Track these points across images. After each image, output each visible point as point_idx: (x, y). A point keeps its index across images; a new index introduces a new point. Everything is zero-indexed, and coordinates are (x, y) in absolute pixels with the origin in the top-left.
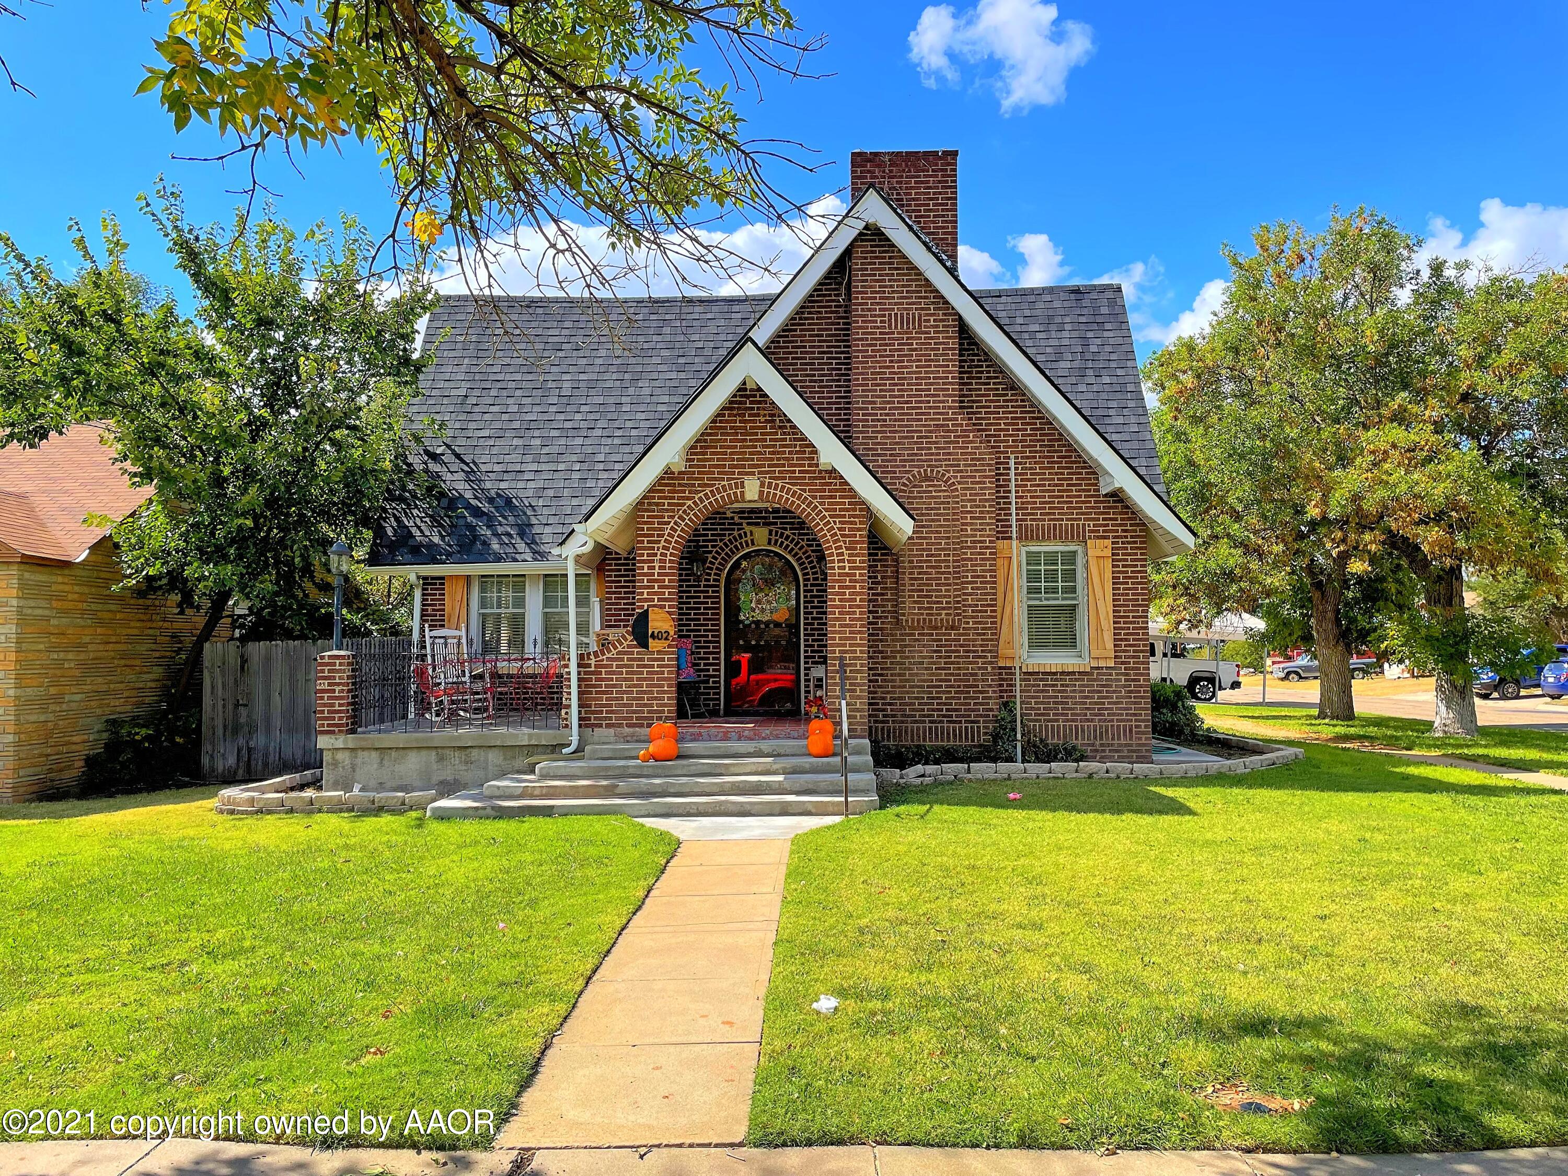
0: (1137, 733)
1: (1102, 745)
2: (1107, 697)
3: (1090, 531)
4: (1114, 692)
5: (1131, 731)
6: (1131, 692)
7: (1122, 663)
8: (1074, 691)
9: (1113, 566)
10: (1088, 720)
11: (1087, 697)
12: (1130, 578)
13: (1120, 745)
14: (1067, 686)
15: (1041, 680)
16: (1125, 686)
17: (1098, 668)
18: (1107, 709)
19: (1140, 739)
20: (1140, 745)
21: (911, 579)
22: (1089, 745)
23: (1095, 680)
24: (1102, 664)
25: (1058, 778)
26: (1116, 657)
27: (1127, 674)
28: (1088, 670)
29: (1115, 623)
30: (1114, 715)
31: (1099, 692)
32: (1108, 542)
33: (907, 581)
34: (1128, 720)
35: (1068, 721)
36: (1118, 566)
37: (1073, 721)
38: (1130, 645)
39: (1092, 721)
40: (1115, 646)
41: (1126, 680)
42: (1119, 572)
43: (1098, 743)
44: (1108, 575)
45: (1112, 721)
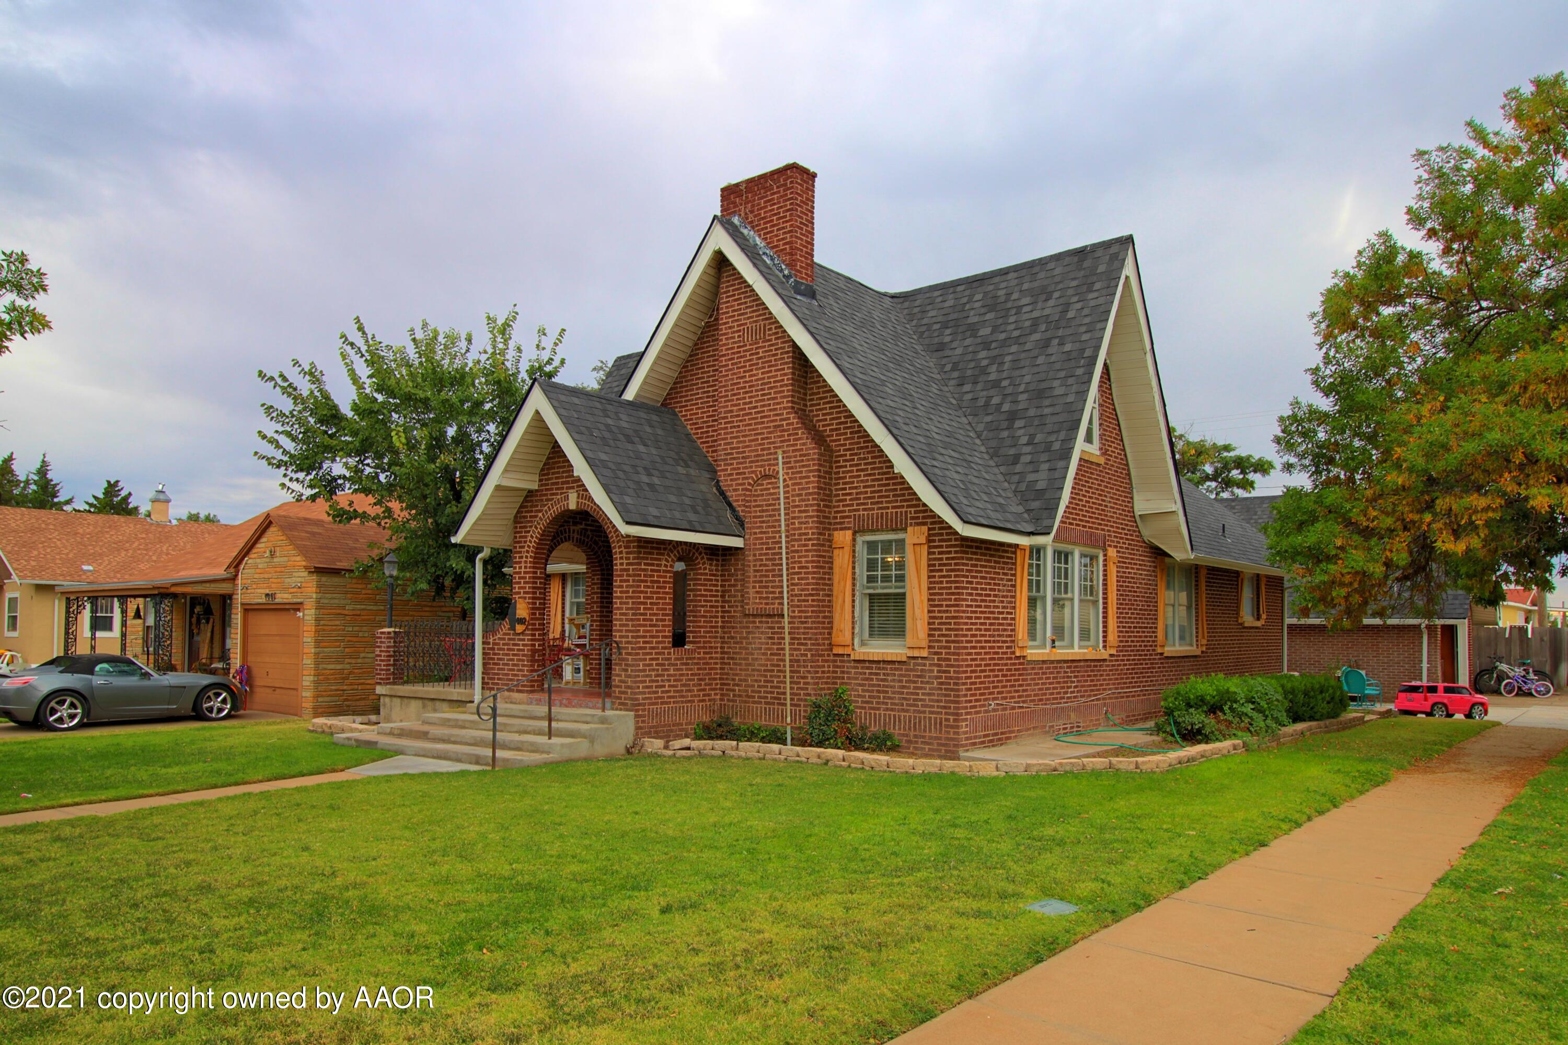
0: (947, 726)
1: (915, 736)
2: (921, 688)
3: (912, 518)
4: (928, 683)
5: (941, 723)
6: (942, 683)
7: (936, 653)
8: (894, 680)
9: (929, 553)
10: (904, 711)
11: (904, 687)
12: (945, 565)
13: (931, 738)
14: (888, 675)
15: (868, 668)
16: (937, 678)
17: (914, 658)
18: (921, 700)
19: (948, 733)
20: (947, 739)
21: (756, 571)
22: (903, 735)
23: (911, 670)
24: (916, 653)
25: (801, 762)
26: (930, 647)
27: (939, 665)
28: (904, 659)
29: (929, 612)
30: (926, 706)
31: (915, 682)
32: (925, 528)
33: (752, 574)
34: (938, 713)
35: (887, 709)
36: (934, 553)
37: (892, 710)
38: (943, 635)
39: (907, 711)
40: (929, 635)
41: (939, 671)
42: (935, 559)
43: (912, 733)
44: (924, 562)
45: (924, 712)
